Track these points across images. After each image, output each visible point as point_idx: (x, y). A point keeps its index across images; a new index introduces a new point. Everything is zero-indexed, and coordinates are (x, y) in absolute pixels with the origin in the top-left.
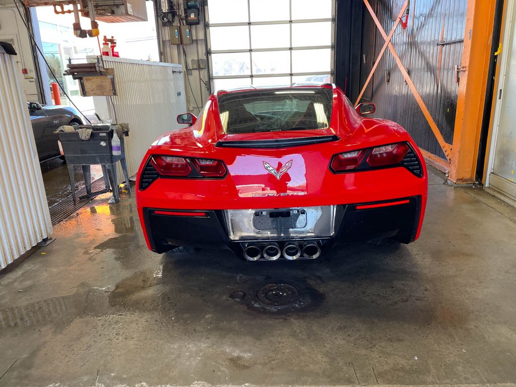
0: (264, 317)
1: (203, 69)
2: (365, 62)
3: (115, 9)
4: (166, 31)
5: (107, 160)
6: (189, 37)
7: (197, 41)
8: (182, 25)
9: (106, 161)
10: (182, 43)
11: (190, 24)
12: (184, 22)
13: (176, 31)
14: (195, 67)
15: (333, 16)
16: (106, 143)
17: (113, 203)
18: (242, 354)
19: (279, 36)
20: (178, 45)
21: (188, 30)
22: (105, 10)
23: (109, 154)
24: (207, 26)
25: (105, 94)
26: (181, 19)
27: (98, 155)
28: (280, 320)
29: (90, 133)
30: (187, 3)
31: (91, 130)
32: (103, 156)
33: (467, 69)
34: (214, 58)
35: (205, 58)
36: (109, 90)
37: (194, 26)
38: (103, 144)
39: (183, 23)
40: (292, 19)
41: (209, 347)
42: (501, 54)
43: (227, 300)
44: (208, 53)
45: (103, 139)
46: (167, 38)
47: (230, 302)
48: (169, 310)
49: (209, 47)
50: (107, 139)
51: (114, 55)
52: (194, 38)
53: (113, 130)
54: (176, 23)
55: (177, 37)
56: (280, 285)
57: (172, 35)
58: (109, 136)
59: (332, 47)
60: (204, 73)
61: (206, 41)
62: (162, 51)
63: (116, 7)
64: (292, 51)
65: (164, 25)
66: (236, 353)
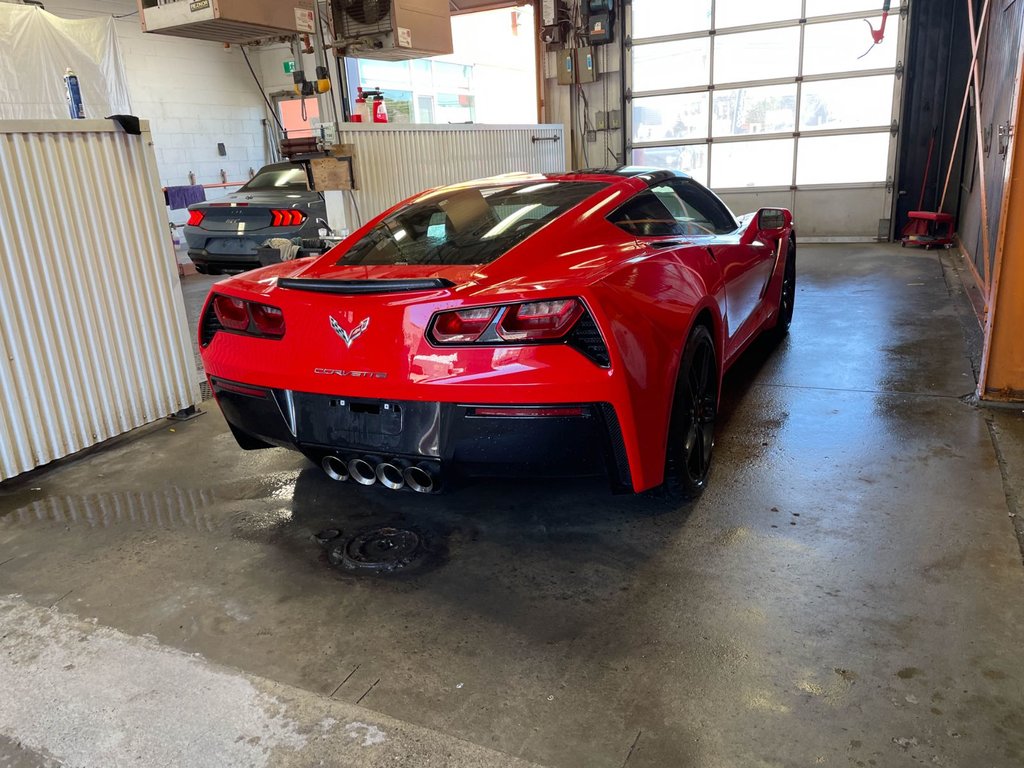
1: (614, 129)
3: (383, 38)
4: (552, 59)
6: (590, 68)
7: (606, 75)
10: (577, 81)
11: (596, 43)
12: (585, 39)
13: (569, 58)
14: (602, 126)
15: (903, 2)
19: (776, 54)
20: (571, 86)
21: (590, 56)
22: (361, 43)
24: (626, 44)
25: (340, 187)
26: (578, 36)
29: (296, 252)
30: (589, 3)
34: (638, 106)
35: (618, 107)
36: (346, 181)
37: (603, 47)
40: (807, 16)
44: (626, 97)
46: (554, 73)
49: (628, 86)
51: (377, 120)
52: (602, 70)
54: (570, 44)
55: (569, 70)
57: (560, 68)
60: (616, 137)
61: (623, 73)
62: (543, 98)
63: (384, 36)
64: (803, 84)
65: (550, 48)
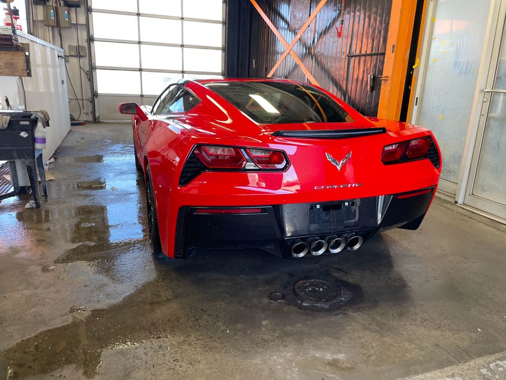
0: (322, 314)
1: (82, 56)
2: (254, 67)
4: (39, 10)
5: (28, 155)
6: (67, 19)
7: (76, 25)
8: (59, 5)
9: (26, 157)
10: (58, 25)
11: (69, 5)
12: (62, 2)
13: (52, 11)
14: (73, 54)
15: (223, 19)
16: (28, 134)
17: (33, 208)
18: (335, 357)
19: (170, 32)
20: (53, 27)
21: (66, 12)
23: (31, 148)
24: (89, 10)
25: (15, 74)
27: (15, 148)
28: (340, 315)
29: (8, 120)
31: (10, 117)
32: (23, 149)
33: (390, 78)
34: (97, 46)
35: (86, 45)
36: (22, 70)
37: (73, 9)
38: (24, 134)
39: (60, 4)
40: (184, 17)
41: (296, 355)
42: (418, 67)
43: (271, 303)
44: (91, 39)
45: (24, 128)
46: (40, 17)
47: (274, 304)
48: (215, 323)
50: (30, 128)
51: (18, 29)
52: (74, 22)
53: (37, 118)
54: (52, 3)
55: (53, 18)
56: (310, 281)
57: (47, 15)
58: (32, 124)
59: (223, 49)
60: (85, 62)
61: (88, 26)
64: (184, 48)
65: (36, 3)
66: (329, 357)
